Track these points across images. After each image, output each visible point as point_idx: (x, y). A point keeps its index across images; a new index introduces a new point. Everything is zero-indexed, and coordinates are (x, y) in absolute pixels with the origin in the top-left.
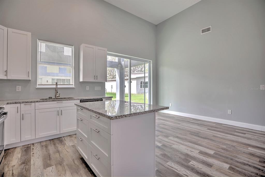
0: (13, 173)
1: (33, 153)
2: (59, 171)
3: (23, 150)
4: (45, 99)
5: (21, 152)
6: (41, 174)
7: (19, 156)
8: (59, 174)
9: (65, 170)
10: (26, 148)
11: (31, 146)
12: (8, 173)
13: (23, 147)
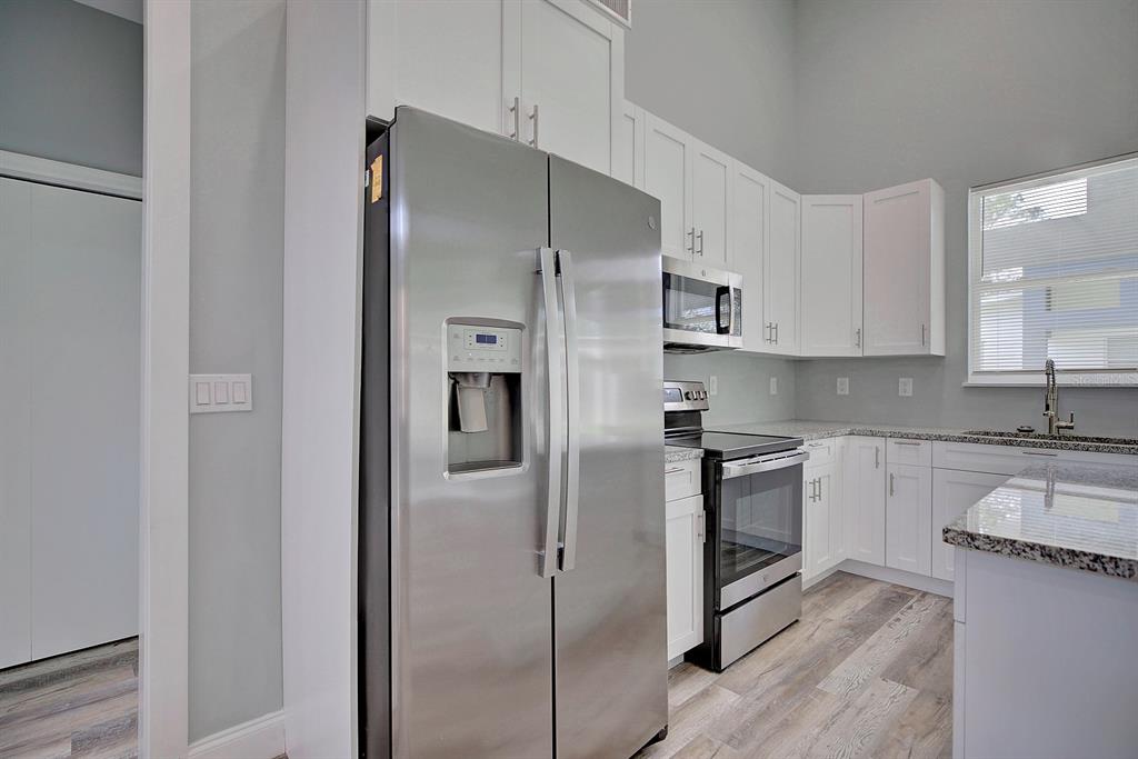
0: (812, 635)
1: (898, 620)
2: (912, 714)
3: (884, 596)
4: (995, 434)
5: (874, 597)
6: (861, 681)
7: (862, 604)
8: (904, 723)
9: (935, 729)
10: (894, 595)
11: (913, 597)
12: (806, 627)
13: (892, 589)
